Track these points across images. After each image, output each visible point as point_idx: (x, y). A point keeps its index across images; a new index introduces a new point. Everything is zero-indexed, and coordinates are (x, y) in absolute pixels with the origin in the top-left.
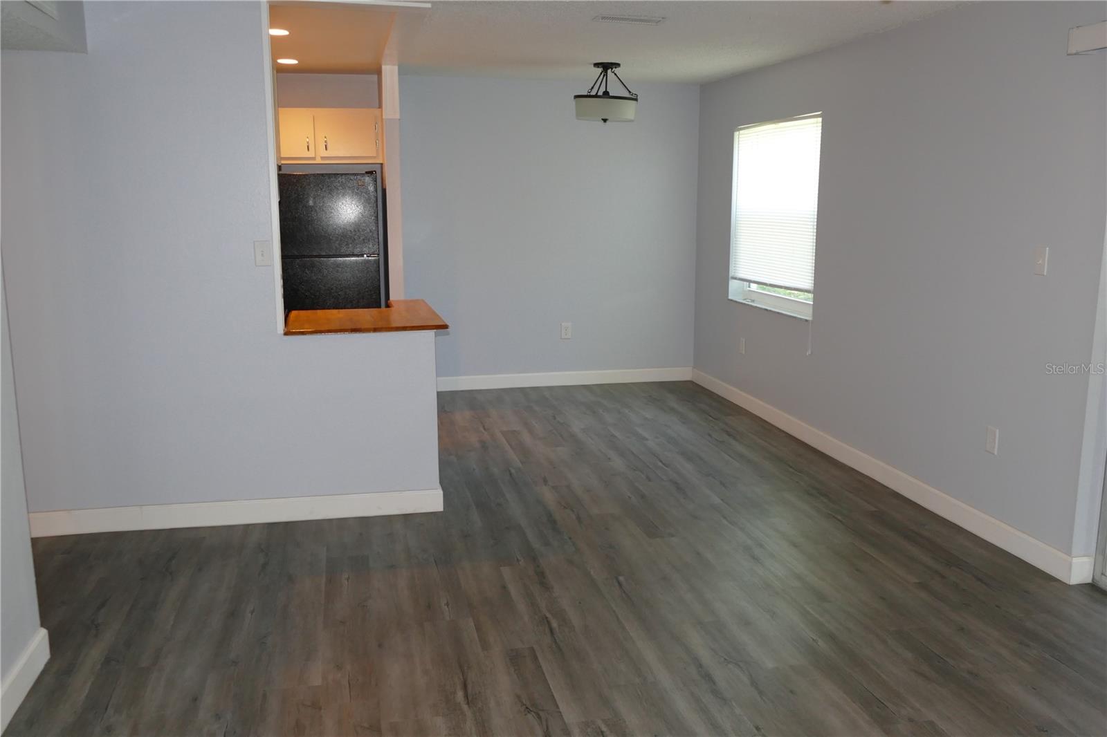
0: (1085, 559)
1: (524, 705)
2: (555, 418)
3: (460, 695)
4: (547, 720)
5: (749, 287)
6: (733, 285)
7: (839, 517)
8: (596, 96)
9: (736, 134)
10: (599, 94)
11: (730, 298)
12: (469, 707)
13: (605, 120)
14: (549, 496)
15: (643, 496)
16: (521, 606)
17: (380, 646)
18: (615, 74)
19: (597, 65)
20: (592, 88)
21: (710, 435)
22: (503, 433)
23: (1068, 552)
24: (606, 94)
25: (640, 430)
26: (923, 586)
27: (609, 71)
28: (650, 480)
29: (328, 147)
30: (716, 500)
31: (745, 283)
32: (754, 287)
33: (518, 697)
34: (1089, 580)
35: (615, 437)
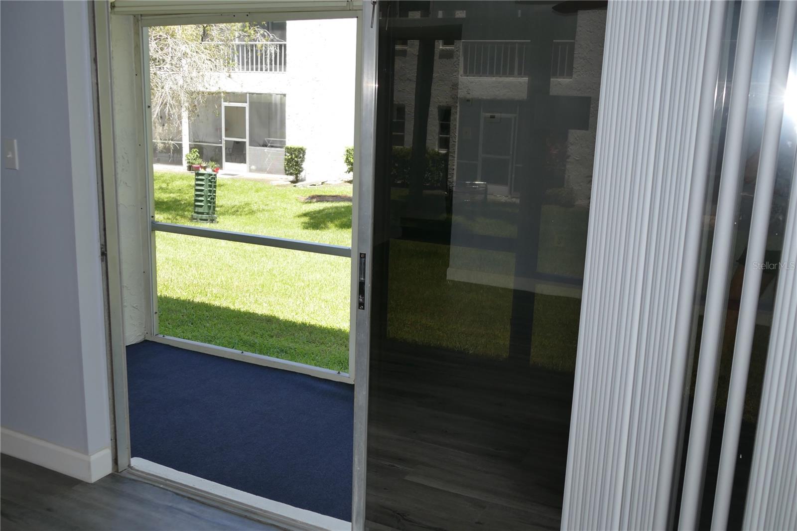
23: (86, 451)
34: (111, 472)
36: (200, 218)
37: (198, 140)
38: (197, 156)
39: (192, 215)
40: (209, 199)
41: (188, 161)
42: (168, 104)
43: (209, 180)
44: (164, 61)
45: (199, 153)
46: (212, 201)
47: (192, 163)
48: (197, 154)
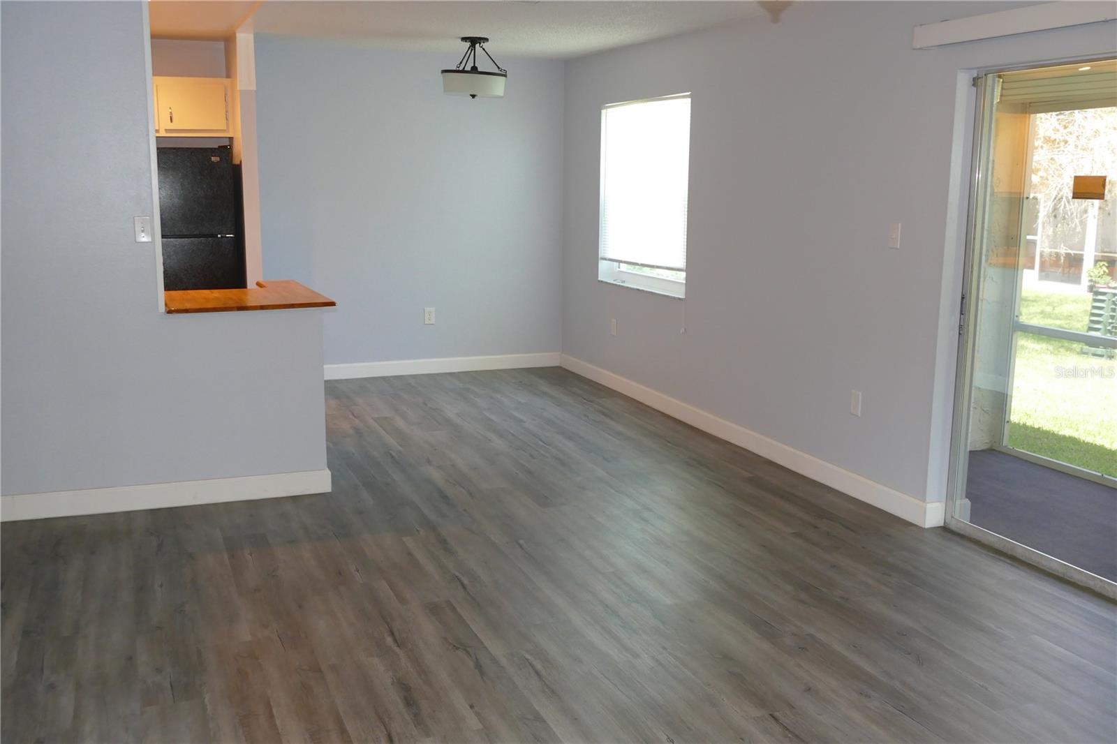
0: (938, 504)
1: (451, 644)
2: (426, 405)
3: (389, 640)
4: (475, 654)
5: (619, 268)
6: (603, 265)
7: (720, 484)
8: (463, 71)
9: (603, 112)
10: (466, 69)
11: (599, 279)
12: (400, 649)
13: (473, 96)
14: (436, 476)
15: (529, 472)
16: (430, 568)
17: (300, 606)
18: (484, 49)
19: (464, 39)
20: (461, 63)
21: (585, 416)
22: (375, 420)
23: (924, 500)
24: (474, 70)
25: (516, 414)
26: (798, 535)
27: (477, 45)
28: (534, 458)
29: (174, 120)
30: (600, 473)
31: (615, 263)
32: (624, 267)
33: (446, 639)
34: (942, 524)
35: (492, 420)
36: (1092, 352)
37: (1108, 250)
38: (1104, 272)
39: (1082, 349)
40: (1109, 328)
41: (1090, 278)
42: (1064, 198)
43: (1113, 301)
44: (1066, 142)
45: (1107, 267)
46: (1114, 330)
47: (1095, 282)
48: (1105, 269)
